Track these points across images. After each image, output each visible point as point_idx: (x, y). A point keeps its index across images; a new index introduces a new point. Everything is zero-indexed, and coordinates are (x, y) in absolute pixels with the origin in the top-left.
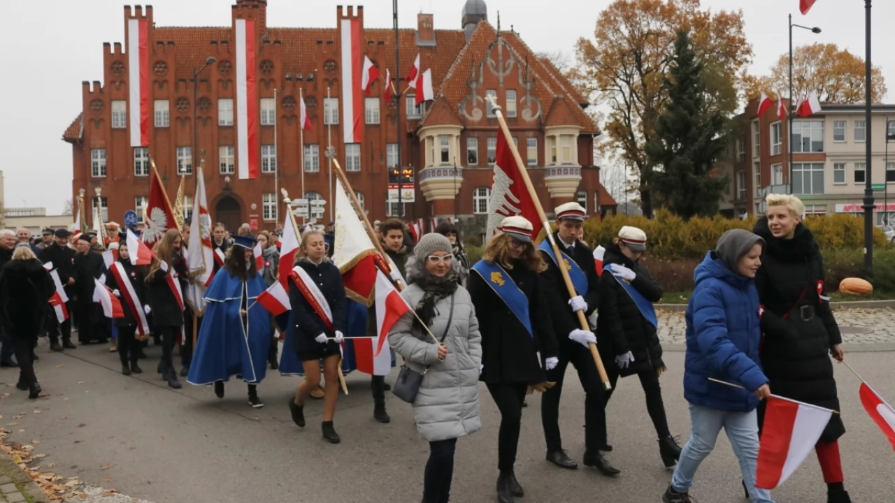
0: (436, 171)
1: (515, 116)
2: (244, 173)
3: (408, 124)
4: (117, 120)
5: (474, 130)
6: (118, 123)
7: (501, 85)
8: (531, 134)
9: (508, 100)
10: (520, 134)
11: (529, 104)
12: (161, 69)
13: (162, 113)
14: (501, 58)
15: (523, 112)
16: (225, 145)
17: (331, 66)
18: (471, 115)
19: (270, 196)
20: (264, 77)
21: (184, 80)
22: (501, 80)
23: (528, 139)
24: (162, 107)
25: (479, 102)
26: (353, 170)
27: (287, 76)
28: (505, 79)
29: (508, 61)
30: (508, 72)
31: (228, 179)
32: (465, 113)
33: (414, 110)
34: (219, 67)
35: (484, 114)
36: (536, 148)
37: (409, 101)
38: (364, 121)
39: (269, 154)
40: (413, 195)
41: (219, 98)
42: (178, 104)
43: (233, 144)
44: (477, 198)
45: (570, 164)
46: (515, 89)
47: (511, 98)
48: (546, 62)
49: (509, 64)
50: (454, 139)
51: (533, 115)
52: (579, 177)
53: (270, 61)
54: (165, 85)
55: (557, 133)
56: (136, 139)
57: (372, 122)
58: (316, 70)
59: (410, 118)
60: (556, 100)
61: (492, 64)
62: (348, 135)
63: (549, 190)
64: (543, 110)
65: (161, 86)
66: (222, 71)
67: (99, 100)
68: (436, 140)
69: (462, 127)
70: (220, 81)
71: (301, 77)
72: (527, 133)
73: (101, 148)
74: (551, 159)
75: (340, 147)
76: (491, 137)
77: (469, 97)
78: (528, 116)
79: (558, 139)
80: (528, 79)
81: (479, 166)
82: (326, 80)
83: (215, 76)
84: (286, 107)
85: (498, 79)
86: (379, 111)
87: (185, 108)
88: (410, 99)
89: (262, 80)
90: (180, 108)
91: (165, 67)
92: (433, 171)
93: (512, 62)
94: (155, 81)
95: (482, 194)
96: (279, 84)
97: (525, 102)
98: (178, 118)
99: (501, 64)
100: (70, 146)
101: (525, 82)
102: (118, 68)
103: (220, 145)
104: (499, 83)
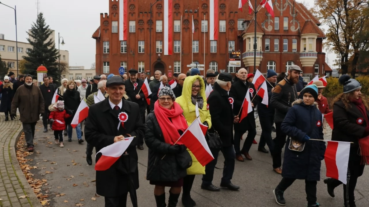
0: (251, 53)
1: (287, 29)
2: (166, 53)
3: (238, 32)
4: (114, 29)
5: (268, 35)
6: (114, 31)
7: (281, 15)
8: (294, 37)
9: (284, 22)
10: (289, 37)
11: (294, 24)
12: (132, 8)
13: (133, 27)
14: (282, 3)
15: (291, 27)
16: (159, 40)
17: (205, 6)
18: (267, 28)
19: (177, 62)
20: (176, 11)
21: (142, 13)
22: (282, 13)
23: (293, 40)
24: (132, 24)
25: (271, 23)
26: (213, 52)
27: (186, 11)
28: (284, 12)
29: (285, 4)
30: (285, 9)
31: (159, 55)
32: (264, 27)
33: (241, 26)
34: (157, 7)
35: (273, 28)
36: (296, 44)
37: (239, 22)
38: (219, 31)
39: (178, 45)
40: (240, 64)
41: (156, 20)
42: (139, 23)
43: (162, 40)
44: (269, 66)
45: (312, 51)
46: (288, 17)
47: (286, 21)
48: (301, 5)
49: (286, 5)
50: (260, 39)
51: (296, 29)
52: (316, 58)
53: (178, 4)
54: (134, 15)
55: (307, 37)
56: (121, 38)
57: (222, 31)
58: (198, 8)
59: (239, 29)
60: (306, 22)
61: (277, 5)
62: (212, 37)
63: (302, 63)
64: (300, 26)
65: (132, 15)
66: (158, 8)
67: (107, 21)
68: (251, 39)
69: (264, 34)
70: (157, 12)
71: (192, 11)
72: (292, 37)
73: (107, 41)
74: (303, 49)
75: (208, 42)
76: (276, 38)
77: (266, 20)
78: (293, 29)
79: (307, 40)
80: (294, 12)
81: (270, 51)
82: (203, 12)
83: (155, 10)
84: (185, 24)
85: (280, 11)
86: (225, 26)
87: (142, 24)
88: (239, 21)
89: (175, 12)
90: (140, 24)
91: (134, 7)
92: (250, 53)
93: (287, 4)
94: (130, 13)
95: (271, 64)
96: (182, 14)
97: (292, 23)
98: (139, 29)
99: (282, 5)
100: (95, 40)
101: (293, 13)
102: (115, 8)
103: (156, 40)
104: (280, 14)
